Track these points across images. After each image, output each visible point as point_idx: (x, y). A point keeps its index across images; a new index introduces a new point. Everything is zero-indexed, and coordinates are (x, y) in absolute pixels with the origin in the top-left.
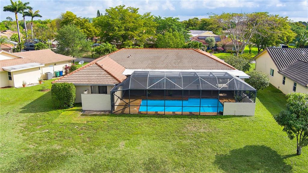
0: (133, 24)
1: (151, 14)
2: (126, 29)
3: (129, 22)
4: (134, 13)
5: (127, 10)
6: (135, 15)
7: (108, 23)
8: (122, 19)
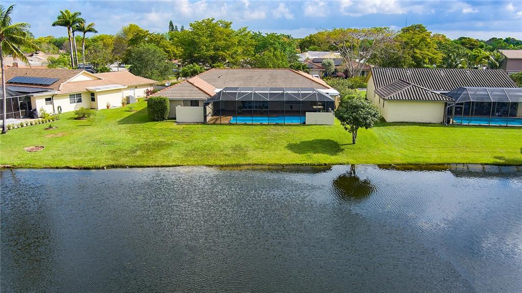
0: (225, 43)
1: (248, 30)
2: (216, 49)
3: (220, 39)
4: (226, 27)
5: (216, 24)
6: (227, 31)
7: (192, 41)
8: (210, 36)
